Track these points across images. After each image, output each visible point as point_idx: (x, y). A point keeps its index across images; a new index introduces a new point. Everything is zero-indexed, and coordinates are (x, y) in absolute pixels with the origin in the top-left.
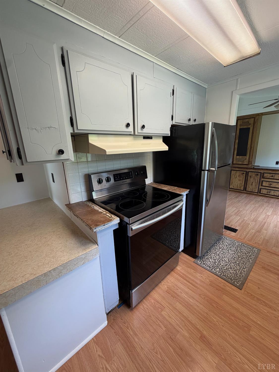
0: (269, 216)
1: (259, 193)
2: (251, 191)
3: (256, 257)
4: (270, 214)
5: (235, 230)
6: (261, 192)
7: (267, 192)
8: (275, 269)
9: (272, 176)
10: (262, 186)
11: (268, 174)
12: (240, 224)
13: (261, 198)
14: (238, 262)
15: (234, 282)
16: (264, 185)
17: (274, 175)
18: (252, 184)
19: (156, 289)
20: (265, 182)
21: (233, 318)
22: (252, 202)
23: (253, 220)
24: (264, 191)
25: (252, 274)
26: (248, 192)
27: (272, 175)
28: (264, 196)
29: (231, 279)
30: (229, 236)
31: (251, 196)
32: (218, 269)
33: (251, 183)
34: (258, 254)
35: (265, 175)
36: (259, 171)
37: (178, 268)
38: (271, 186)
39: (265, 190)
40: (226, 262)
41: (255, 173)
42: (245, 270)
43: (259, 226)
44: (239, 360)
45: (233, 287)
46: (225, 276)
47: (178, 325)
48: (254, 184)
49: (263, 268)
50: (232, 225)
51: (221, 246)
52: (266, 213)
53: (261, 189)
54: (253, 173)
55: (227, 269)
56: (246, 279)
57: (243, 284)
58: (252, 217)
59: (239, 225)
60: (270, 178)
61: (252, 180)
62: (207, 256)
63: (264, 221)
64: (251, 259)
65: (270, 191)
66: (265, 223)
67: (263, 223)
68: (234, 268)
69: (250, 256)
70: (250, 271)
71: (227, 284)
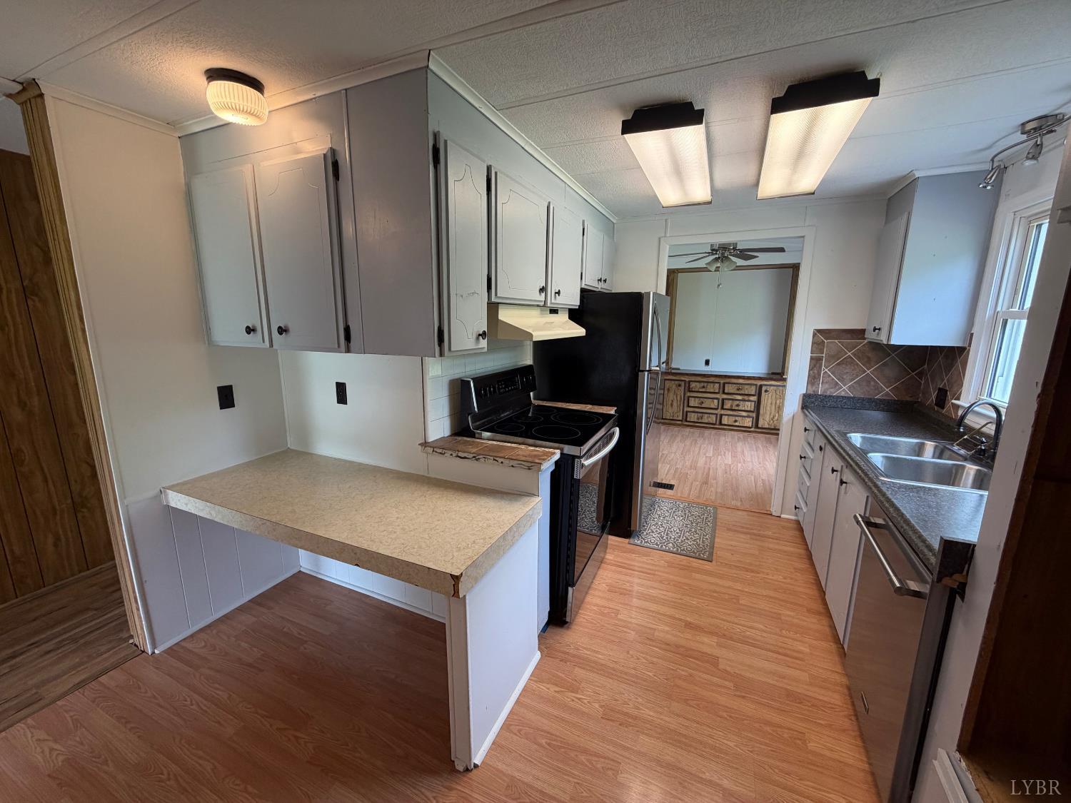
0: (710, 457)
1: (685, 422)
2: (671, 418)
3: (715, 518)
4: (711, 455)
5: (670, 487)
6: (688, 419)
7: (698, 419)
8: (743, 527)
9: (704, 387)
10: (688, 406)
11: (697, 384)
12: (674, 475)
13: (688, 430)
14: (693, 530)
15: (699, 555)
16: (691, 404)
17: (705, 384)
18: (672, 405)
19: (590, 592)
20: (693, 399)
21: (715, 594)
22: (678, 439)
23: (691, 466)
24: (693, 417)
25: (717, 540)
26: (666, 421)
27: (702, 384)
28: (694, 425)
29: (694, 552)
30: (665, 496)
31: (672, 427)
32: (671, 545)
33: (670, 402)
34: (715, 513)
35: (693, 385)
36: (683, 379)
37: (609, 557)
38: (703, 406)
39: (693, 414)
40: (677, 533)
41: (677, 382)
42: (707, 537)
43: (703, 474)
44: (738, 630)
45: (700, 561)
46: (684, 550)
47: (648, 622)
48: (675, 404)
49: (729, 530)
50: (662, 480)
51: (659, 513)
52: (705, 454)
53: (687, 412)
54: (673, 382)
55: (682, 541)
56: (712, 547)
57: (711, 554)
58: (688, 464)
59: (674, 477)
60: (701, 390)
61: (671, 396)
62: (645, 530)
63: (707, 466)
64: (709, 521)
65: (701, 415)
66: (709, 469)
67: (706, 471)
68: (691, 538)
69: (707, 518)
70: (713, 537)
71: (691, 559)
